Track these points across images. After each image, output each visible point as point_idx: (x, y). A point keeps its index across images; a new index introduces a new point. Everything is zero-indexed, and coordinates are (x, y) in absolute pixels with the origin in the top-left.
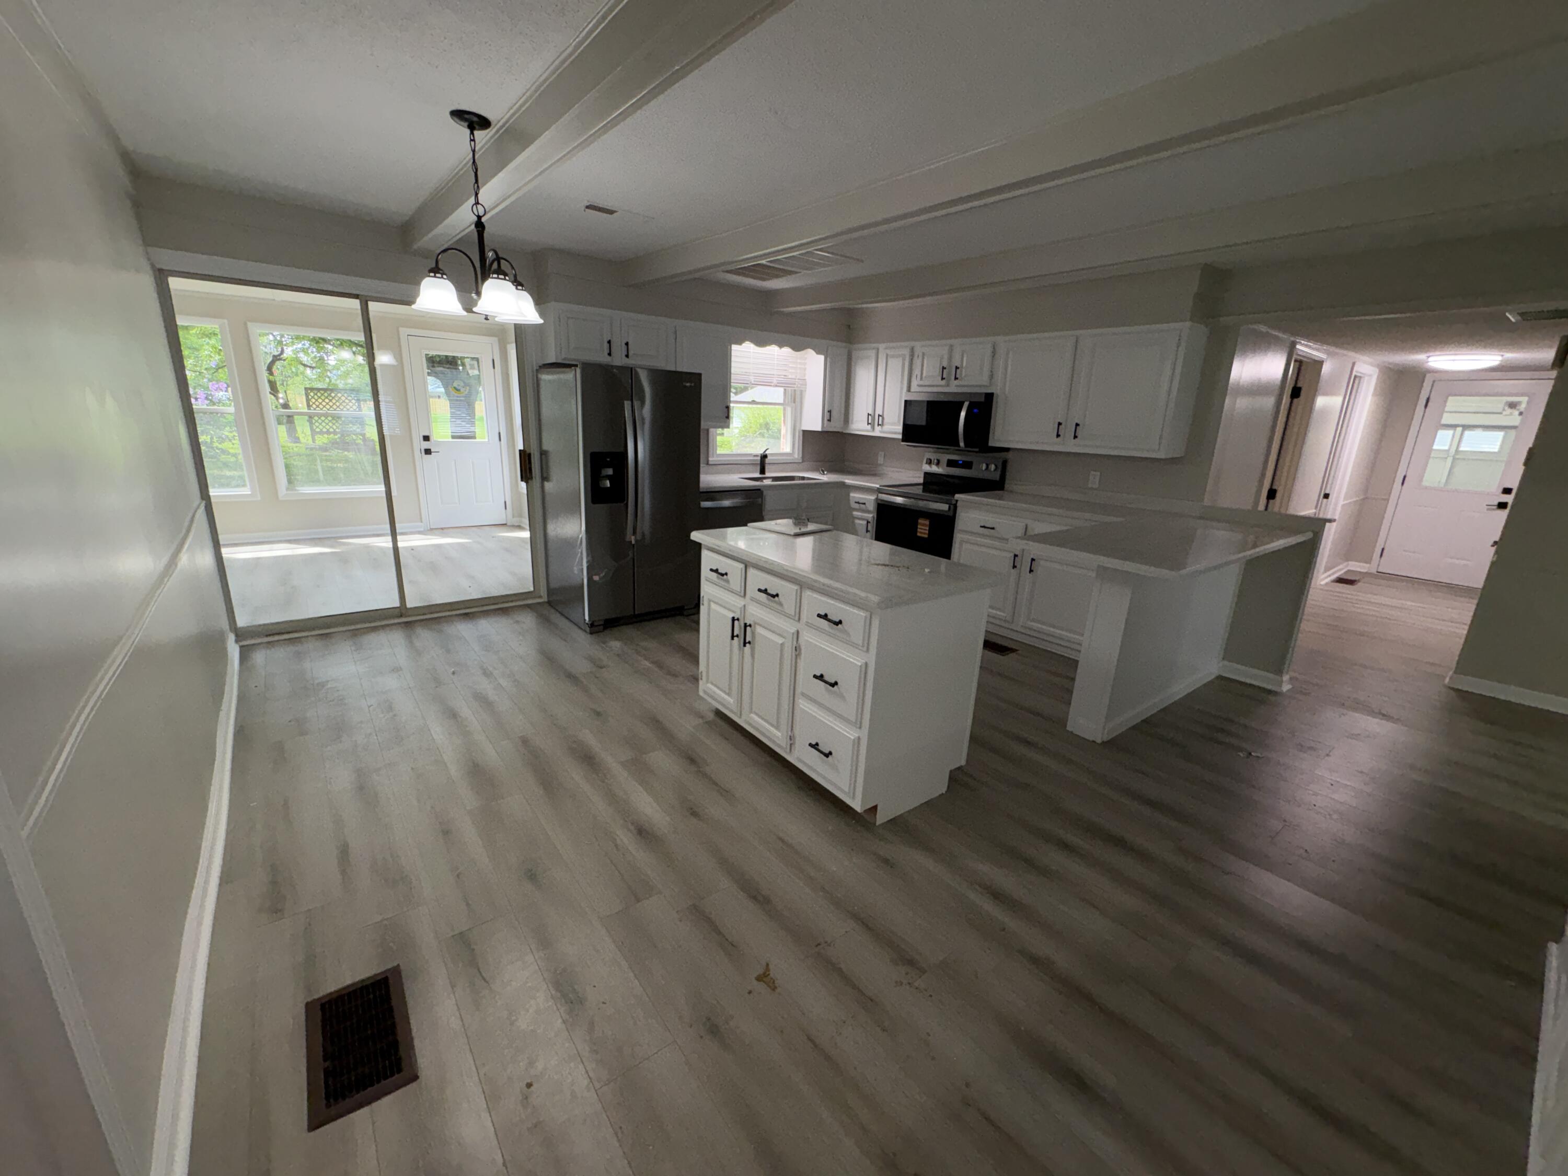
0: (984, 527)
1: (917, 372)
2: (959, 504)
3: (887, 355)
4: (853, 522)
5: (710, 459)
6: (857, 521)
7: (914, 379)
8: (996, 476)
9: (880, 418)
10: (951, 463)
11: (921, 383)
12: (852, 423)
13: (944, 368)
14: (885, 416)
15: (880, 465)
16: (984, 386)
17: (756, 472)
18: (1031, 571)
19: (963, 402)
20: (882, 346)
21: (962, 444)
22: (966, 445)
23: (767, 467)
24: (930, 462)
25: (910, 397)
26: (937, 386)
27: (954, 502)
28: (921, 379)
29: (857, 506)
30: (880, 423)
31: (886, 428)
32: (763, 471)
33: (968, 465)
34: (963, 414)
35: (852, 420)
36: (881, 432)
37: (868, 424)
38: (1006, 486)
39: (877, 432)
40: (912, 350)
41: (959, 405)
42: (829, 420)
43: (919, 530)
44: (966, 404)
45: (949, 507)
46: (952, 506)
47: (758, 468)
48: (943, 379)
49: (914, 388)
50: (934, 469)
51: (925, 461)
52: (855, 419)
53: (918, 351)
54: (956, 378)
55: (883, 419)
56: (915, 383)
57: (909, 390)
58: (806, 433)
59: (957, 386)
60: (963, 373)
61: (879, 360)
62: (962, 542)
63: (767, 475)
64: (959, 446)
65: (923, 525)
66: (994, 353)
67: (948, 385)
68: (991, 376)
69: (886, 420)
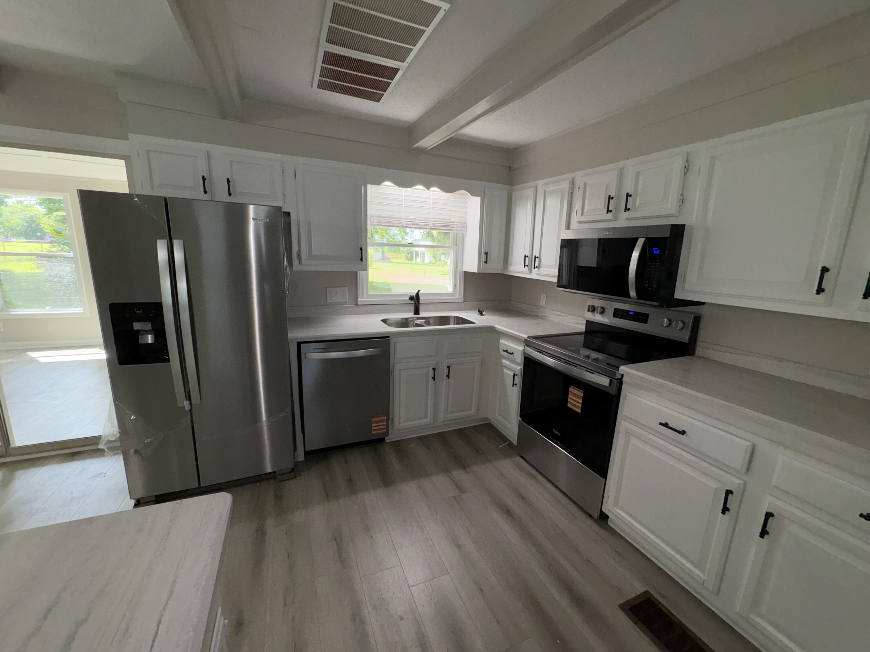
0: (666, 425)
1: (577, 206)
2: (624, 379)
3: (545, 192)
4: (502, 370)
5: (359, 300)
6: (505, 370)
7: (574, 214)
8: (684, 336)
9: (537, 260)
10: (618, 313)
11: (583, 219)
12: (511, 265)
13: (610, 198)
14: (542, 258)
15: (542, 307)
16: (673, 216)
17: (410, 311)
18: (764, 533)
19: (636, 240)
20: (540, 183)
21: (633, 293)
22: (640, 296)
23: (421, 308)
24: (592, 309)
25: (569, 235)
26: (601, 221)
27: (618, 376)
28: (582, 214)
29: (505, 354)
30: (537, 265)
31: (542, 271)
32: (417, 312)
33: (642, 318)
34: (635, 255)
35: (511, 263)
36: (538, 275)
37: (525, 266)
38: (699, 351)
39: (534, 275)
40: (573, 183)
41: (632, 243)
42: (486, 262)
43: (569, 400)
44: (641, 242)
45: (611, 382)
46: (615, 382)
47: (412, 308)
48: (608, 211)
49: (574, 224)
50: (598, 318)
51: (587, 309)
52: (513, 262)
53: (579, 182)
54: (627, 209)
55: (540, 261)
56: (575, 219)
57: (568, 227)
58: (467, 275)
59: (627, 219)
60: (635, 202)
61: (538, 199)
62: (628, 434)
63: (422, 314)
64: (628, 296)
65: (575, 395)
66: (687, 169)
67: (615, 219)
68: (682, 201)
69: (543, 263)
